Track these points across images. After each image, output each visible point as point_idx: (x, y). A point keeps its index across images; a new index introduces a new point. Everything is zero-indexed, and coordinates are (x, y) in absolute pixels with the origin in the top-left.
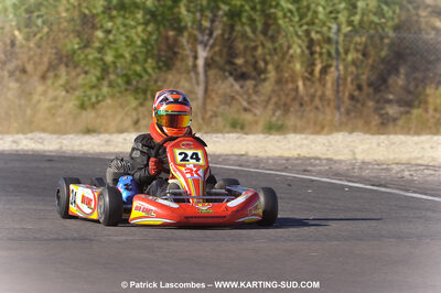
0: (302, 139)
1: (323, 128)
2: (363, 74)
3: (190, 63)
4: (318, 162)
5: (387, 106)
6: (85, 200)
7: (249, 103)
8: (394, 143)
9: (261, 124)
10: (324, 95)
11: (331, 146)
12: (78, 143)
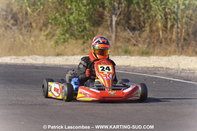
0: (156, 58)
2: (190, 28)
3: (109, 23)
6: (56, 90)
10: (171, 38)
11: (169, 62)
12: (53, 60)
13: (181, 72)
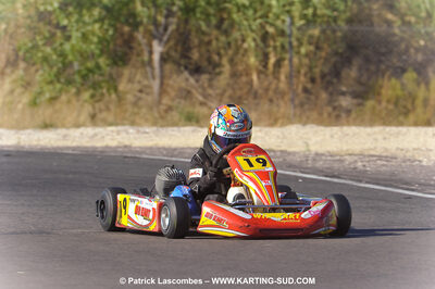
1: (276, 121)
3: (146, 58)
5: (341, 98)
7: (204, 97)
8: (347, 135)
10: (277, 88)
11: (285, 137)
12: (36, 137)
13: (314, 160)
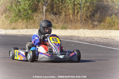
0: (71, 31)
1: (77, 28)
2: (88, 13)
3: (41, 10)
4: (75, 37)
5: (95, 22)
7: (57, 21)
8: (96, 32)
9: (60, 27)
10: (77, 19)
11: (79, 33)
12: (11, 32)
13: (87, 39)
